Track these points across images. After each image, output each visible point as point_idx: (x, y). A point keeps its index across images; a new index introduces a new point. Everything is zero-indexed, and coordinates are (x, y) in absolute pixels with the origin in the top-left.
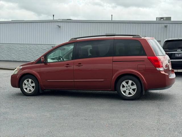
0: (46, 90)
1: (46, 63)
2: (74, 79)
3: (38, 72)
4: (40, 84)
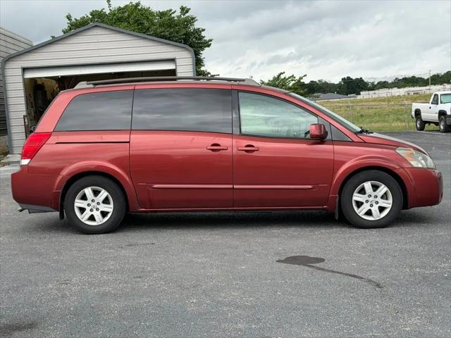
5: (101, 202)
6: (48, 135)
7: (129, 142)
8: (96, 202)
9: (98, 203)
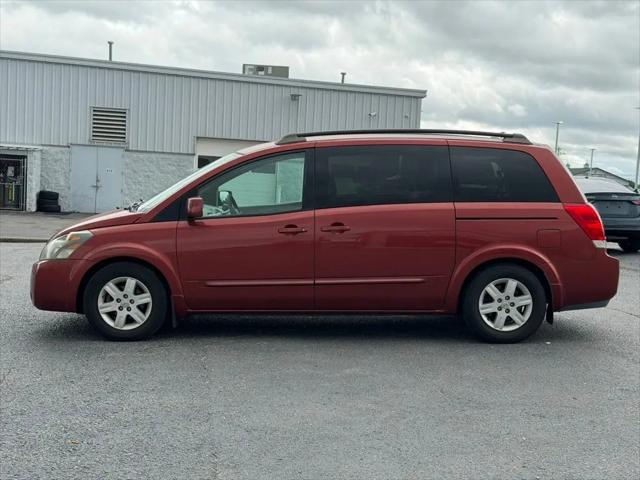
0: (196, 317)
1: (193, 218)
2: (315, 278)
3: (168, 254)
4: (173, 295)
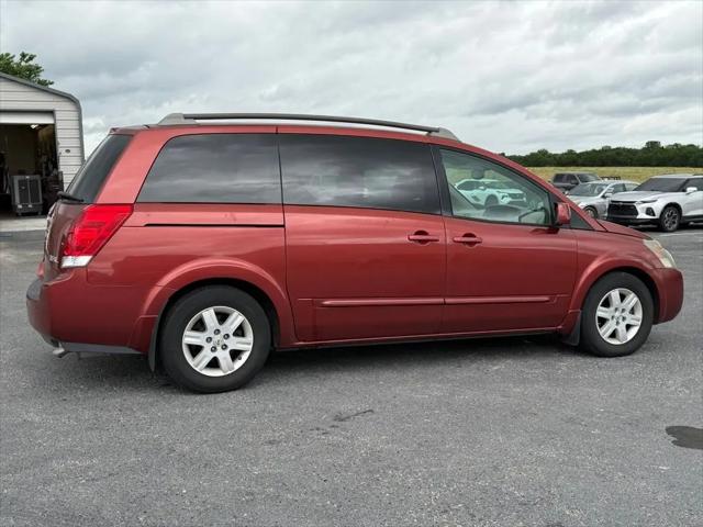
5: (231, 335)
6: (128, 209)
7: (283, 226)
8: (222, 333)
9: (226, 337)
